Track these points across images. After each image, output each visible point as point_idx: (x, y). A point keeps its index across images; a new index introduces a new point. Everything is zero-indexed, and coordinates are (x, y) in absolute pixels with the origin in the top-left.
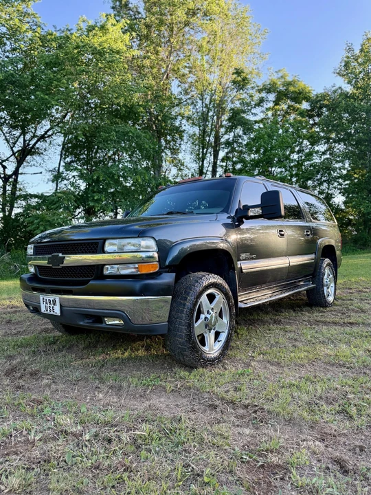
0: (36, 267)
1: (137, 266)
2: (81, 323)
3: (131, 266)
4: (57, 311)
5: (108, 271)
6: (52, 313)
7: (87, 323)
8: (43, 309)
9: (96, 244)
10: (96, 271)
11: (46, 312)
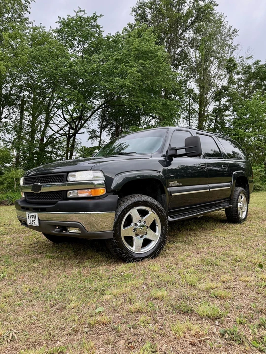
0: (25, 193)
1: (90, 190)
2: (53, 232)
3: (86, 190)
4: (37, 223)
5: (71, 195)
6: (34, 225)
7: (56, 231)
8: (28, 222)
9: (62, 175)
10: (63, 194)
11: (30, 224)
